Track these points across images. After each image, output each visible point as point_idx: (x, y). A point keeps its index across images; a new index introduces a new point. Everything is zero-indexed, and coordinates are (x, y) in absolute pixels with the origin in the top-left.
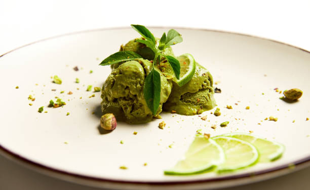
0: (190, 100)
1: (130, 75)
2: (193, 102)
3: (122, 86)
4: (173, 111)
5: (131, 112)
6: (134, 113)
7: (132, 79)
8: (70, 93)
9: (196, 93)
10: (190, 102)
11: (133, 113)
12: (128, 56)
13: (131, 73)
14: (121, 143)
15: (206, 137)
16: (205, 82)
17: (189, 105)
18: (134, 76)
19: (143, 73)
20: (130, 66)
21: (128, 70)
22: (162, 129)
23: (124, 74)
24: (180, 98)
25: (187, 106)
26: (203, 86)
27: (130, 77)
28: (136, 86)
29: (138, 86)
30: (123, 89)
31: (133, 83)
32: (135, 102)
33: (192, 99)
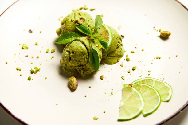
0: (112, 55)
1: (80, 54)
2: (114, 56)
3: (76, 61)
4: (104, 63)
5: (83, 72)
6: (86, 73)
7: (81, 56)
8: (38, 57)
9: (115, 50)
10: (112, 56)
11: (84, 73)
12: (72, 36)
13: (80, 53)
14: (85, 97)
15: (130, 86)
16: (118, 42)
17: (112, 58)
18: (82, 54)
19: (86, 51)
20: (78, 48)
21: (77, 51)
22: (103, 80)
23: (75, 54)
24: (106, 55)
25: (111, 59)
26: (118, 45)
27: (80, 55)
28: (84, 60)
29: (85, 60)
30: (77, 62)
31: (82, 58)
32: (85, 67)
33: (113, 55)
